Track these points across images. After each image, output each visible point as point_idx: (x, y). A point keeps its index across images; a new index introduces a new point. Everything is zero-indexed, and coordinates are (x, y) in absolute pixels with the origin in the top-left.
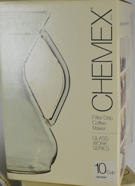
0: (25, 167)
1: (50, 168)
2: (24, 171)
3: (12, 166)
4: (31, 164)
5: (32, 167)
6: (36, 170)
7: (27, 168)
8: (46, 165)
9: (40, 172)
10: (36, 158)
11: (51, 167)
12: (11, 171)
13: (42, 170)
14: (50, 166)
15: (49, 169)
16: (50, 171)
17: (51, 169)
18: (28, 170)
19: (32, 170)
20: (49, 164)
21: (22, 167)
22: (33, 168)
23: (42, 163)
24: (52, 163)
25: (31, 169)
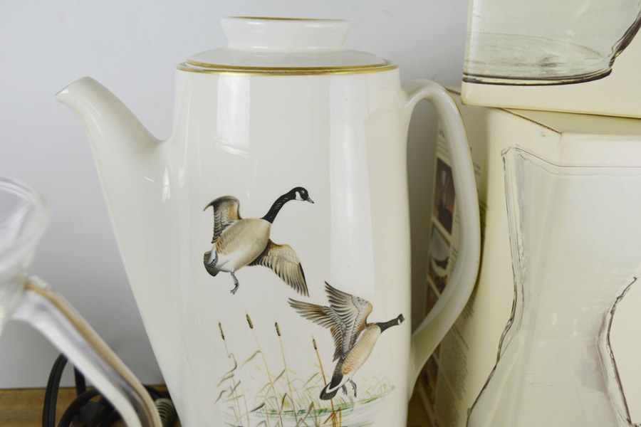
0: (525, 65)
1: (611, 64)
2: (521, 75)
3: (485, 63)
4: (548, 51)
5: (551, 61)
6: (562, 71)
7: (533, 66)
8: (599, 54)
9: (575, 78)
10: (570, 32)
11: (616, 60)
12: (478, 79)
13: (580, 72)
14: (614, 58)
15: (606, 68)
16: (608, 74)
17: (612, 67)
18: (537, 72)
19: (548, 72)
20: (609, 53)
21: (517, 65)
22: (554, 65)
23: (586, 48)
24: (623, 46)
25: (546, 69)
